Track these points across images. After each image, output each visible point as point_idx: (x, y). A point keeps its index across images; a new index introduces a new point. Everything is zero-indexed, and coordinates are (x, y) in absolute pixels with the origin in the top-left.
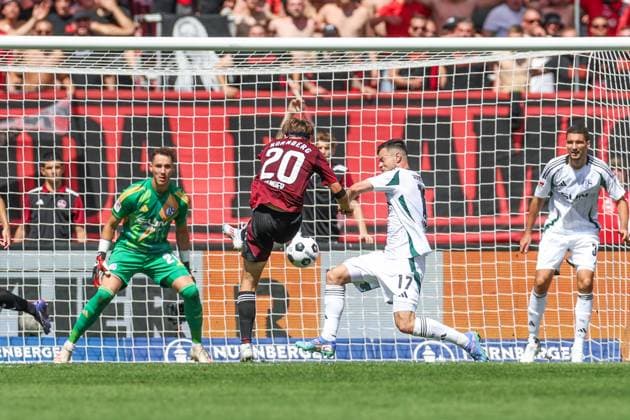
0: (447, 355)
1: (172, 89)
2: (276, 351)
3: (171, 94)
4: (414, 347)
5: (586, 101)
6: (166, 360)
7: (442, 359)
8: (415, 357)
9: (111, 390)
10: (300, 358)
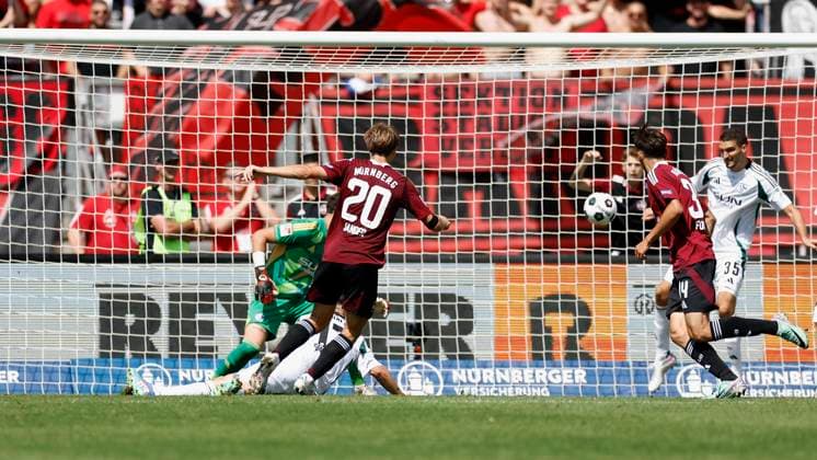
2: (523, 375)
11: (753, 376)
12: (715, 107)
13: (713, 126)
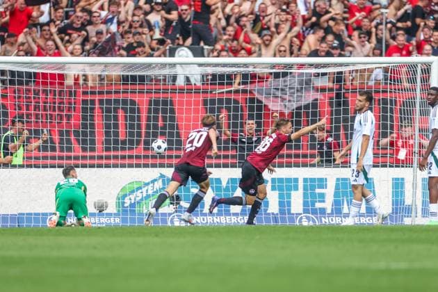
0: (314, 221)
1: (174, 84)
3: (174, 87)
4: (297, 217)
5: (389, 90)
6: (169, 224)
7: (311, 223)
8: (297, 223)
9: (140, 240)
10: (238, 223)
11: (332, 219)
12: (145, 98)
13: (145, 107)
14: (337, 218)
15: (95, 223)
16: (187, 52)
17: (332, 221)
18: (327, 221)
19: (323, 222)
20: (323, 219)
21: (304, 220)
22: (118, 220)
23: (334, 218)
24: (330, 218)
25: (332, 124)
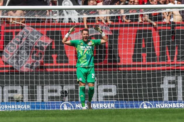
0: (151, 106)
6: (61, 109)
7: (149, 107)
8: (141, 107)
10: (104, 108)
14: (165, 104)
15: (15, 109)
16: (69, 2)
17: (162, 105)
18: (159, 106)
19: (157, 107)
20: (157, 105)
21: (145, 105)
22: (29, 107)
23: (163, 104)
24: (161, 104)
25: (160, 46)
